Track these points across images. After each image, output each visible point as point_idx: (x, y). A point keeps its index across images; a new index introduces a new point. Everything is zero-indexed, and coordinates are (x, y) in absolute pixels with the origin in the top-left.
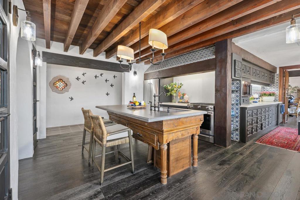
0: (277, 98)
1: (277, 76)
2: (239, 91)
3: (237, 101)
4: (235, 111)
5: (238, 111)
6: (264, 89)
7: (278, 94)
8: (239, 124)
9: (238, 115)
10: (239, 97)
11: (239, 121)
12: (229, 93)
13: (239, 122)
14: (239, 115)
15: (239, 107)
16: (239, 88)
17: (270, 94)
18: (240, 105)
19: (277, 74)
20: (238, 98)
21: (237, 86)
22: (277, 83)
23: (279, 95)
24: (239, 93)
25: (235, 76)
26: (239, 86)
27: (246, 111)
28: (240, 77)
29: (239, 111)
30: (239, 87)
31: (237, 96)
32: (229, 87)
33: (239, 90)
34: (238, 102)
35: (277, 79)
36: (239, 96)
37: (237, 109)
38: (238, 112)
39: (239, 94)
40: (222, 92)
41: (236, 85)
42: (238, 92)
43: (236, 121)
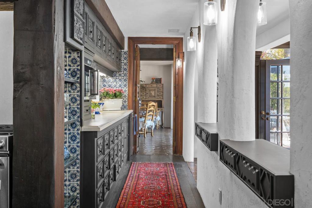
0: (125, 102)
1: (125, 56)
2: (78, 85)
3: (73, 113)
4: (67, 144)
5: (76, 144)
6: (105, 83)
7: (126, 94)
8: (79, 182)
9: (75, 155)
10: (79, 102)
11: (78, 174)
12: (59, 90)
13: (78, 178)
14: (79, 157)
15: (79, 132)
16: (78, 76)
17: (115, 94)
18: (81, 125)
19: (125, 50)
20: (75, 106)
21: (72, 68)
22: (125, 69)
23: (128, 95)
24: (78, 89)
25: (72, 36)
26: (79, 68)
27: (96, 139)
28: (81, 42)
29: (79, 144)
30: (78, 72)
31: (73, 100)
32: (59, 68)
33: (79, 81)
34: (76, 117)
35: (125, 61)
36: (78, 98)
37: (73, 138)
38: (75, 146)
39: (79, 94)
40: (39, 84)
41: (70, 66)
42: (74, 87)
43: (71, 176)
